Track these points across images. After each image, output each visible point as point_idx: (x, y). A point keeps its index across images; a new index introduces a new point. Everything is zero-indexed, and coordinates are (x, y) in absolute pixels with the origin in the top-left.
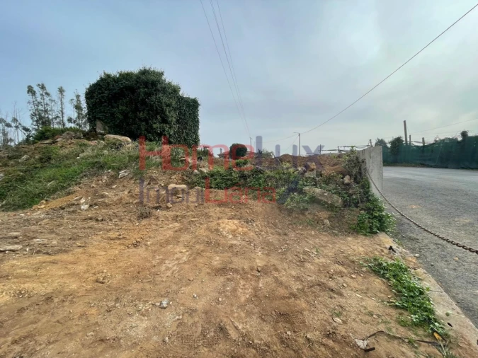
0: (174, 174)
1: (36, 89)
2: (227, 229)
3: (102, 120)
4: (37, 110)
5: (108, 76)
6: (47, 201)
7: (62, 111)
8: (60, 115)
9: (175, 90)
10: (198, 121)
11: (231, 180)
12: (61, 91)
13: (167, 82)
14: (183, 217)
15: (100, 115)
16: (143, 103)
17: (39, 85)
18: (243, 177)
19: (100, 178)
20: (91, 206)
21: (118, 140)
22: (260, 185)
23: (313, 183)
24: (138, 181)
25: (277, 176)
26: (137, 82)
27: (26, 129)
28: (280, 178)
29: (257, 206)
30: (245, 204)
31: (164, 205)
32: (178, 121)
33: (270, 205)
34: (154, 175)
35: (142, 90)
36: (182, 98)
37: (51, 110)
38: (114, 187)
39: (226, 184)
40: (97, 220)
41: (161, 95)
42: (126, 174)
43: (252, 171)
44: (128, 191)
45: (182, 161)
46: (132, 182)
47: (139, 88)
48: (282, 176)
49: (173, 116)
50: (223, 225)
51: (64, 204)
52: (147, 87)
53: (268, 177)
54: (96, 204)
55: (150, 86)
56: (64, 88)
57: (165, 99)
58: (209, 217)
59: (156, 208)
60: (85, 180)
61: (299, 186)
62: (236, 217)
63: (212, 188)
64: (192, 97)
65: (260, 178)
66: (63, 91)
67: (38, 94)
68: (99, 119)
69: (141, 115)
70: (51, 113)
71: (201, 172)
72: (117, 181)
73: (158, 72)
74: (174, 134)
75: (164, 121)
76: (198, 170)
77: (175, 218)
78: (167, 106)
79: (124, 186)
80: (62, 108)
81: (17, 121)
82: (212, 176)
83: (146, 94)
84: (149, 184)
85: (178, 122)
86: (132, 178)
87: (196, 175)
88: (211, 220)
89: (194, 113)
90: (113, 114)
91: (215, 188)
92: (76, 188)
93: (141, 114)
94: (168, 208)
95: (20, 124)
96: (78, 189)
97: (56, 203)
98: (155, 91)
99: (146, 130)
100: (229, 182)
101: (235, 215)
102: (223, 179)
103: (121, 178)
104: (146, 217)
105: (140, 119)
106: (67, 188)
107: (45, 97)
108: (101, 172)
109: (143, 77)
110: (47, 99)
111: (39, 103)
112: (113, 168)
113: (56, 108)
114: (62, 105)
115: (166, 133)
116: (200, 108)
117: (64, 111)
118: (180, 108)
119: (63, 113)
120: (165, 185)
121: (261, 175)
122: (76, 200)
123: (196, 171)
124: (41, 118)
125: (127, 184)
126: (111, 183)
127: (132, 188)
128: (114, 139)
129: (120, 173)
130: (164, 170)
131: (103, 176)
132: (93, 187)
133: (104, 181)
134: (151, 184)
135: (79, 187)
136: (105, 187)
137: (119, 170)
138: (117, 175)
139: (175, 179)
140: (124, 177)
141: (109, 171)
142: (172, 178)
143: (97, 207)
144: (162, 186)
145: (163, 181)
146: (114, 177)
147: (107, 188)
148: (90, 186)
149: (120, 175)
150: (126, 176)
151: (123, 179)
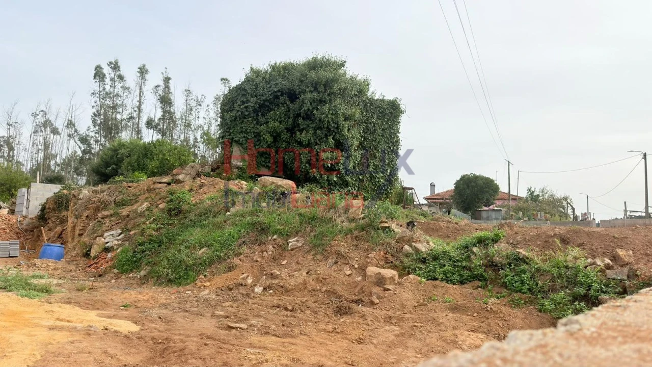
0: (373, 249)
1: (107, 70)
2: (467, 343)
3: (241, 144)
4: (102, 106)
5: (256, 73)
6: (205, 276)
7: (139, 107)
8: (135, 115)
9: (361, 88)
10: (397, 141)
11: (470, 269)
12: (143, 71)
13: (348, 77)
14: (401, 319)
15: (239, 137)
16: (308, 116)
17: (111, 63)
18: (492, 265)
19: (263, 247)
20: (264, 289)
21: (279, 186)
22: (523, 283)
23: (619, 289)
24: (318, 257)
25: (555, 271)
26: (302, 81)
27: (83, 140)
28: (560, 276)
29: (515, 317)
30: (496, 312)
31: (366, 299)
32: (361, 144)
33: (538, 319)
34: (343, 250)
35: (309, 95)
36: (371, 102)
37: (122, 105)
38: (284, 263)
39: (461, 275)
40: (286, 309)
41: (338, 101)
42: (300, 244)
43: (508, 257)
44: (306, 271)
45: (384, 228)
46: (310, 257)
47: (305, 92)
48: (563, 271)
49: (354, 136)
50: (461, 338)
51: (231, 284)
52: (316, 89)
53: (538, 270)
54: (269, 288)
55: (322, 89)
56: (147, 67)
57: (343, 109)
58: (440, 324)
59: (358, 302)
60: (245, 249)
61: (592, 292)
62: (480, 330)
63: (436, 279)
64: (389, 97)
65: (524, 272)
66: (147, 72)
67: (107, 80)
68: (237, 142)
69: (303, 137)
70: (120, 110)
71: (417, 250)
72: (287, 254)
73: (335, 63)
74: (354, 167)
75: (340, 145)
76: (410, 246)
77: (389, 320)
78: (346, 119)
79: (298, 263)
80: (140, 102)
81: (74, 125)
82: (435, 258)
83: (313, 101)
84: (336, 263)
85: (361, 146)
86: (309, 252)
87: (407, 255)
88: (443, 328)
89: (391, 128)
90: (258, 135)
91: (442, 280)
92: (237, 261)
93: (303, 135)
94: (372, 303)
95: (76, 131)
96: (239, 262)
98: (329, 95)
99: (309, 162)
100: (466, 273)
101: (480, 327)
102: (454, 266)
103: (292, 250)
104: (346, 313)
105: (300, 143)
106: (225, 260)
107: (117, 83)
108: (263, 238)
109: (312, 75)
110: (119, 85)
111: (107, 93)
112: (280, 233)
113: (130, 102)
114: (140, 96)
115: (341, 167)
116: (403, 119)
117: (143, 107)
118: (367, 121)
119: (140, 111)
120: (360, 268)
121: (525, 267)
122: (243, 279)
123: (406, 247)
124: (106, 120)
125: (302, 260)
126: (278, 256)
127: (311, 267)
128: (273, 183)
129: (290, 242)
130: (355, 243)
131: (268, 244)
132: (257, 261)
133: (270, 253)
134: (339, 263)
135: (240, 260)
136: (272, 262)
137: (288, 236)
138: (286, 244)
139: (374, 259)
140: (296, 248)
141: (275, 237)
142: (369, 256)
143: (271, 291)
144: (356, 269)
145: (357, 260)
146: (282, 248)
147: (274, 265)
148: (253, 259)
149: (290, 244)
150: (300, 247)
151: (294, 251)
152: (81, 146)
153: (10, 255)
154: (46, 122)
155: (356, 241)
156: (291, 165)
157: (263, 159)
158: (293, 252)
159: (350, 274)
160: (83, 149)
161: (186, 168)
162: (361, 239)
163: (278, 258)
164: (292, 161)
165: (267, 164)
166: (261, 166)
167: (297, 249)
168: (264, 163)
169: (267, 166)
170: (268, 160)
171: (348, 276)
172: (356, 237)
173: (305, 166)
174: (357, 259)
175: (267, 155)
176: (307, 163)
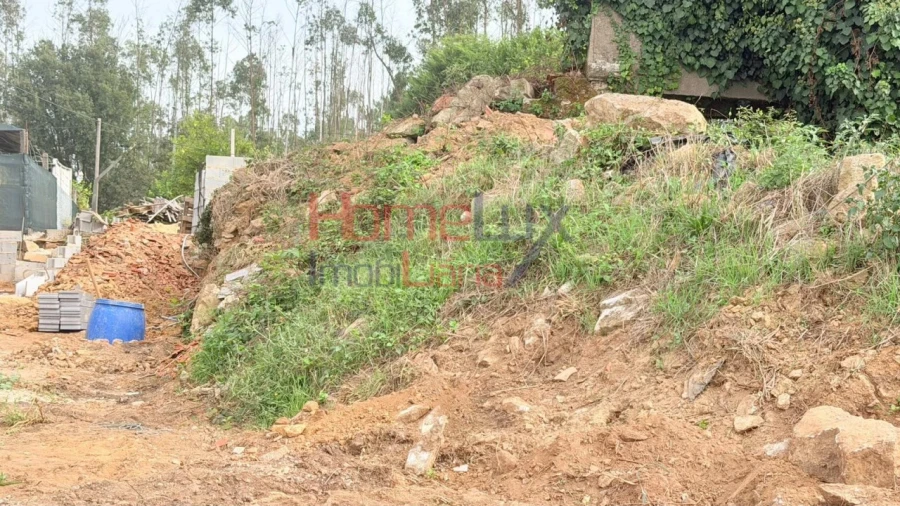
0: (869, 339)
3: (616, 5)
6: (322, 403)
20: (443, 458)
24: (670, 360)
27: (396, 52)
34: (749, 337)
38: (564, 374)
42: (628, 315)
46: (643, 358)
51: (360, 432)
54: (463, 455)
60: (463, 328)
72: (587, 346)
79: (603, 377)
81: (373, 15)
84: (716, 383)
86: (644, 340)
92: (423, 362)
95: (379, 30)
96: (428, 364)
97: (340, 420)
99: (825, 39)
103: (604, 332)
112: (581, 278)
122: (408, 419)
125: (620, 371)
126: (558, 352)
127: (634, 396)
128: (626, 113)
129: (606, 307)
130: (817, 312)
131: (533, 312)
132: (484, 365)
133: (529, 341)
134: (727, 385)
135: (435, 358)
136: (529, 370)
137: (607, 287)
138: (592, 315)
139: (862, 377)
140: (616, 327)
141: (565, 288)
142: (844, 364)
143: (464, 468)
144: (782, 410)
145: (795, 379)
146: (575, 325)
147: (536, 379)
148: (477, 357)
149: (605, 312)
150: (628, 323)
151: (608, 338)
152: (393, 65)
153: (62, 328)
154: (328, 14)
155: (821, 305)
156: (774, 58)
157: (688, 47)
158: (604, 339)
159: (749, 430)
160: (395, 73)
161: (462, 92)
162: (841, 298)
163: (558, 358)
164: (776, 42)
165: (703, 61)
166: (682, 71)
167: (617, 332)
168: (690, 60)
169: (703, 67)
170: (706, 46)
171: (742, 433)
172: (824, 291)
173: (812, 53)
174: (797, 373)
175: (701, 30)
176: (821, 43)
